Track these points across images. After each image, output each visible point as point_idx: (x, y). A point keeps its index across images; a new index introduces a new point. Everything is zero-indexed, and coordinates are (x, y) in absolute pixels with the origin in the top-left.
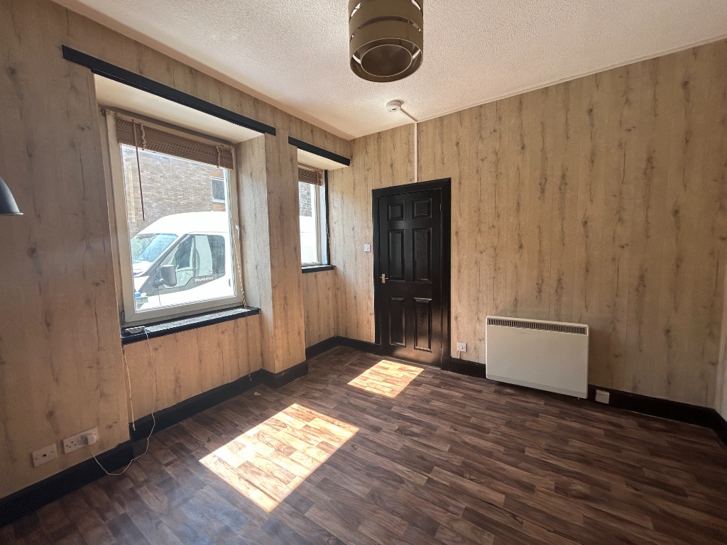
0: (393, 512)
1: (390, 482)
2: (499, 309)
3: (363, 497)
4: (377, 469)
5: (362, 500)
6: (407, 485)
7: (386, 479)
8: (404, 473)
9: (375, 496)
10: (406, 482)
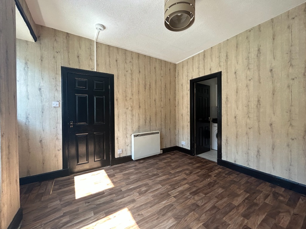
0: (187, 214)
1: (170, 209)
2: (134, 131)
3: (176, 222)
4: (161, 211)
5: (178, 223)
6: (175, 204)
7: (168, 209)
8: (167, 203)
9: (177, 218)
10: (173, 204)
